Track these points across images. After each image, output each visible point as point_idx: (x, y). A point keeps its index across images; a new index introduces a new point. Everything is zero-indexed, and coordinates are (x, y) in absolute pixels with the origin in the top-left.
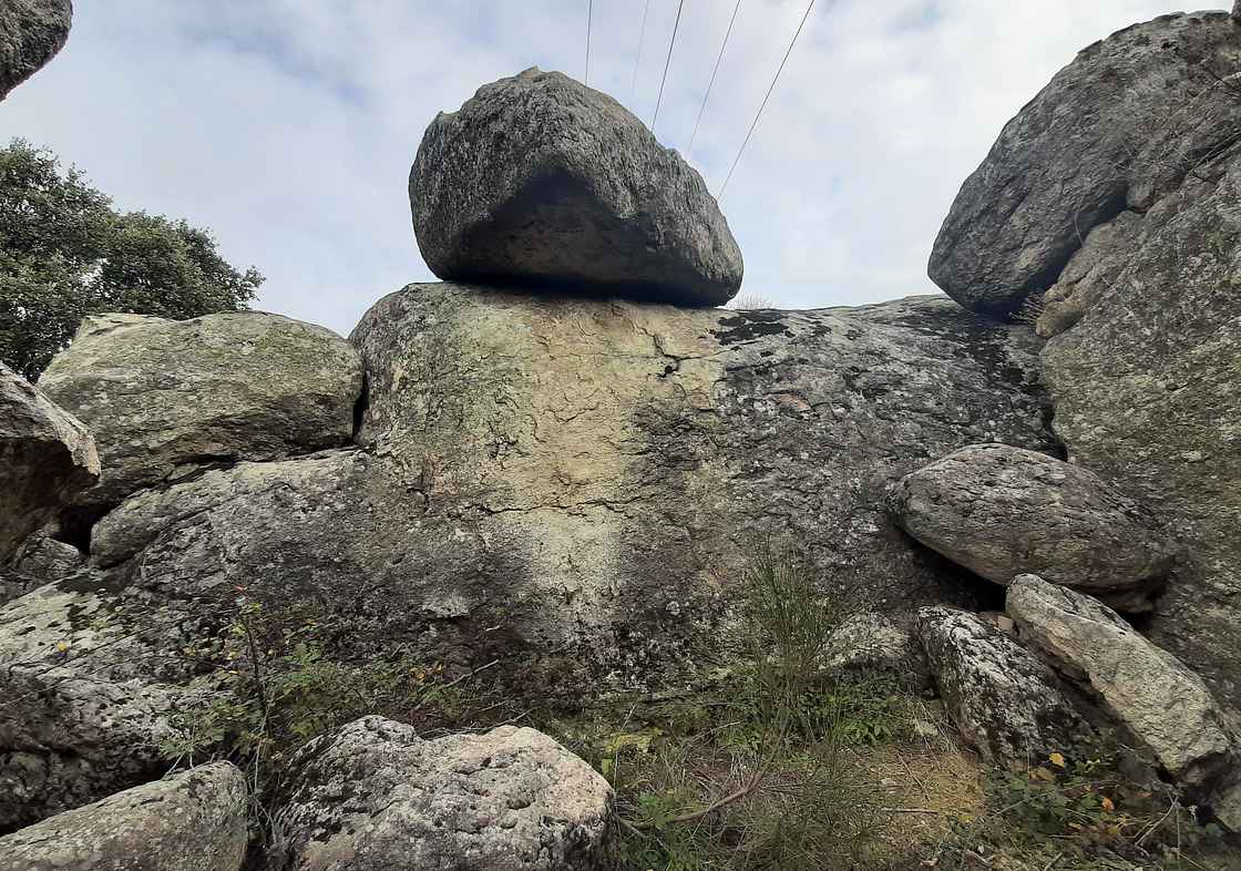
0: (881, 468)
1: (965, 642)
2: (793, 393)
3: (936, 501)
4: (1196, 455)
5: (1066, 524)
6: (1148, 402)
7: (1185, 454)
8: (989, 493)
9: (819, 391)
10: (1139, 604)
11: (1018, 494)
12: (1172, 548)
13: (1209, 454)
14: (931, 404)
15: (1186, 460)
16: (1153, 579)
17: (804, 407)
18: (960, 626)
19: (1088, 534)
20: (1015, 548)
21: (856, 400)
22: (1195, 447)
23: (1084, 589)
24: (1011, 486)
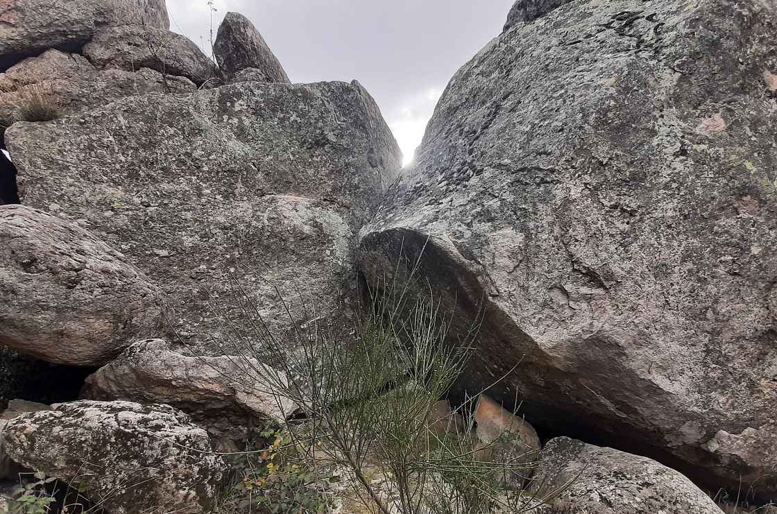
4: (164, 253)
6: (127, 210)
7: (156, 251)
13: (173, 253)
15: (157, 255)
22: (163, 247)
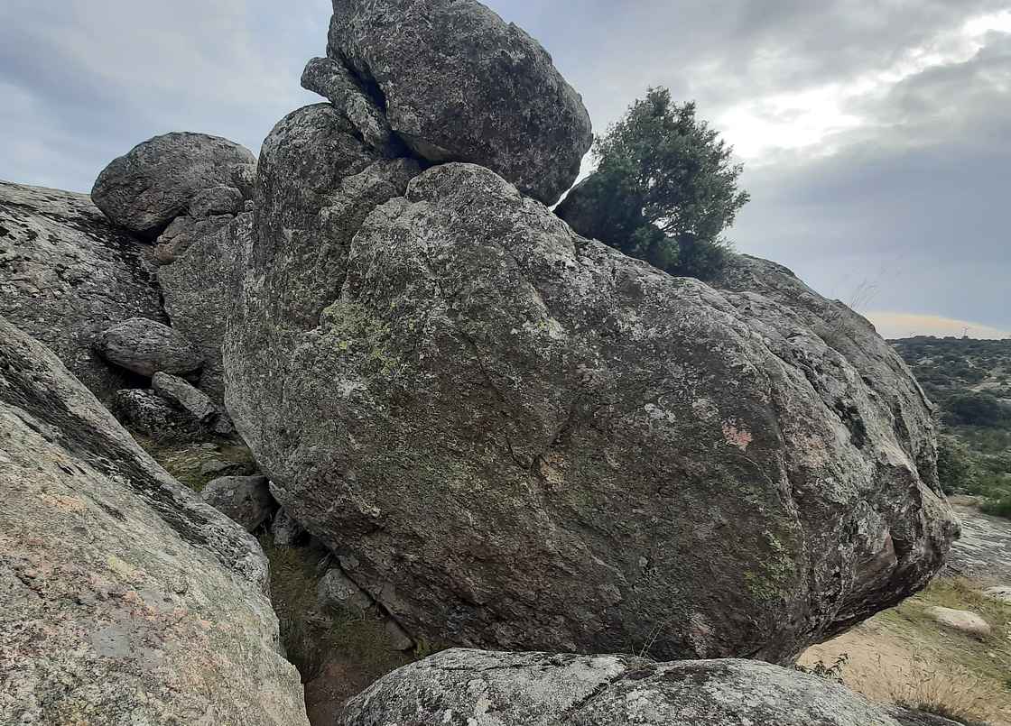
0: (87, 327)
1: (140, 399)
2: (26, 280)
3: (121, 344)
5: (171, 352)
8: (143, 341)
9: (42, 280)
10: (195, 378)
11: (154, 341)
12: (203, 358)
14: (107, 291)
16: (198, 369)
17: (34, 290)
18: (137, 394)
19: (178, 356)
20: (154, 362)
21: (66, 286)
23: (177, 375)
24: (151, 338)
